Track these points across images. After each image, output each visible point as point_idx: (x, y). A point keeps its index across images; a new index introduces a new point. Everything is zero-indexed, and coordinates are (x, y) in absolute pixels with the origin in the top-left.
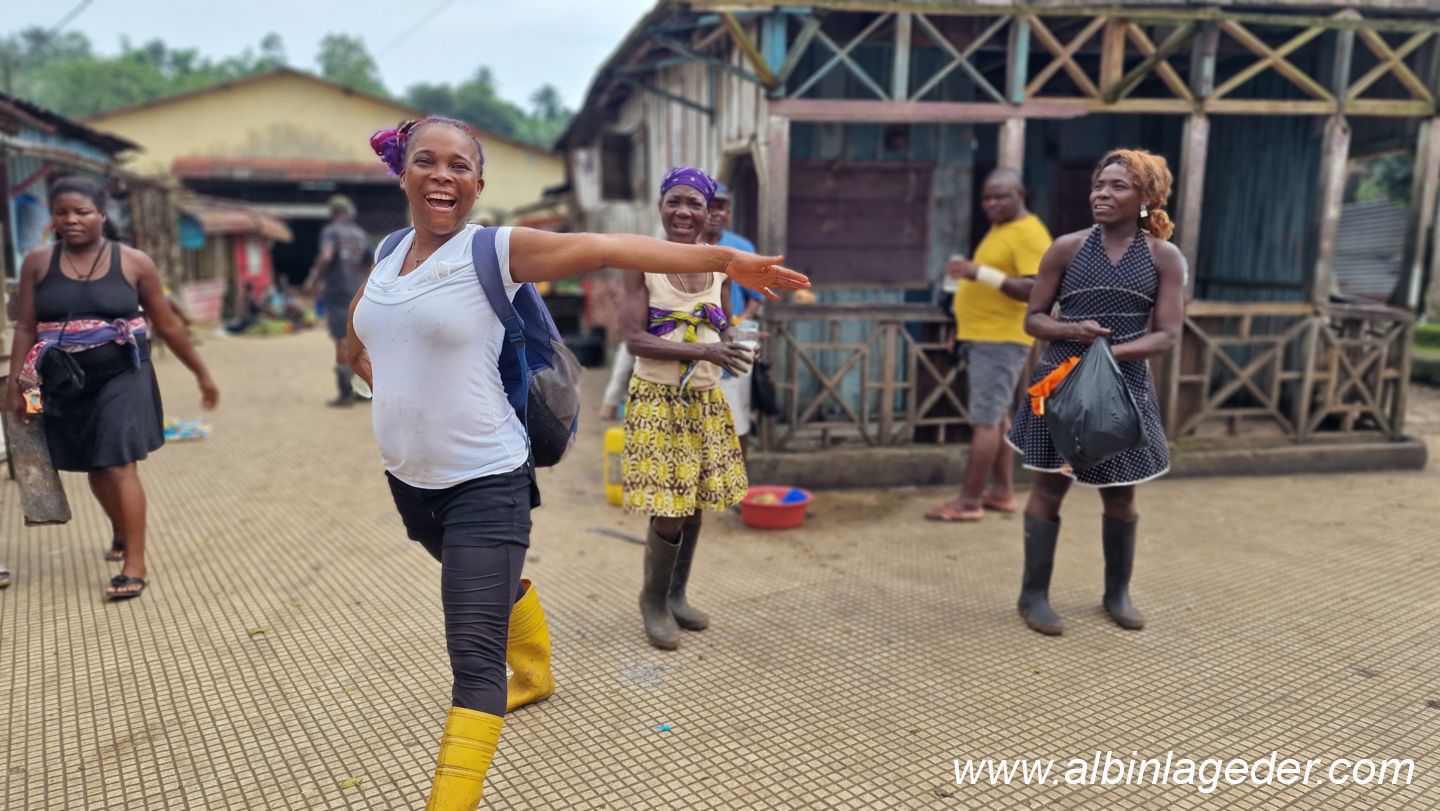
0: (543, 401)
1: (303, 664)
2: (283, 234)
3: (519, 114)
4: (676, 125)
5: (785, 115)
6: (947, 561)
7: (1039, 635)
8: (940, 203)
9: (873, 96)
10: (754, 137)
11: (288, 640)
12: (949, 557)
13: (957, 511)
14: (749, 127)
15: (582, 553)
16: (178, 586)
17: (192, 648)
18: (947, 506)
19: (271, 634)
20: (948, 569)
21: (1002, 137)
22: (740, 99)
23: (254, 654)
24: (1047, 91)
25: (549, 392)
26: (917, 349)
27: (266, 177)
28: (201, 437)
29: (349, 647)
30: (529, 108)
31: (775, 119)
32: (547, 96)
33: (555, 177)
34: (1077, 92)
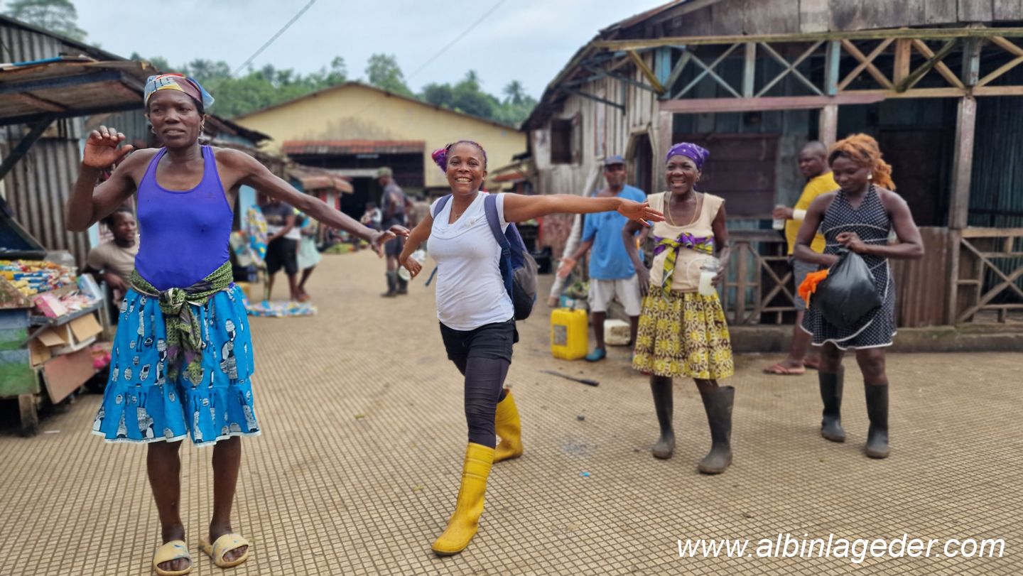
0: (520, 285)
1: (386, 433)
2: (348, 188)
3: (496, 101)
4: (601, 114)
5: (670, 110)
6: (774, 398)
7: (828, 441)
8: (784, 160)
9: (730, 95)
10: (650, 124)
11: (376, 421)
12: (775, 395)
13: (786, 368)
14: (647, 119)
15: (537, 384)
16: (315, 393)
17: (328, 422)
18: (779, 364)
19: (367, 418)
20: (774, 402)
21: (821, 118)
22: (642, 100)
23: (359, 427)
24: (854, 86)
25: (523, 281)
26: (762, 260)
27: (337, 152)
28: (312, 315)
29: (409, 426)
30: (502, 97)
31: (663, 113)
32: (514, 88)
33: (522, 149)
34: (877, 85)
